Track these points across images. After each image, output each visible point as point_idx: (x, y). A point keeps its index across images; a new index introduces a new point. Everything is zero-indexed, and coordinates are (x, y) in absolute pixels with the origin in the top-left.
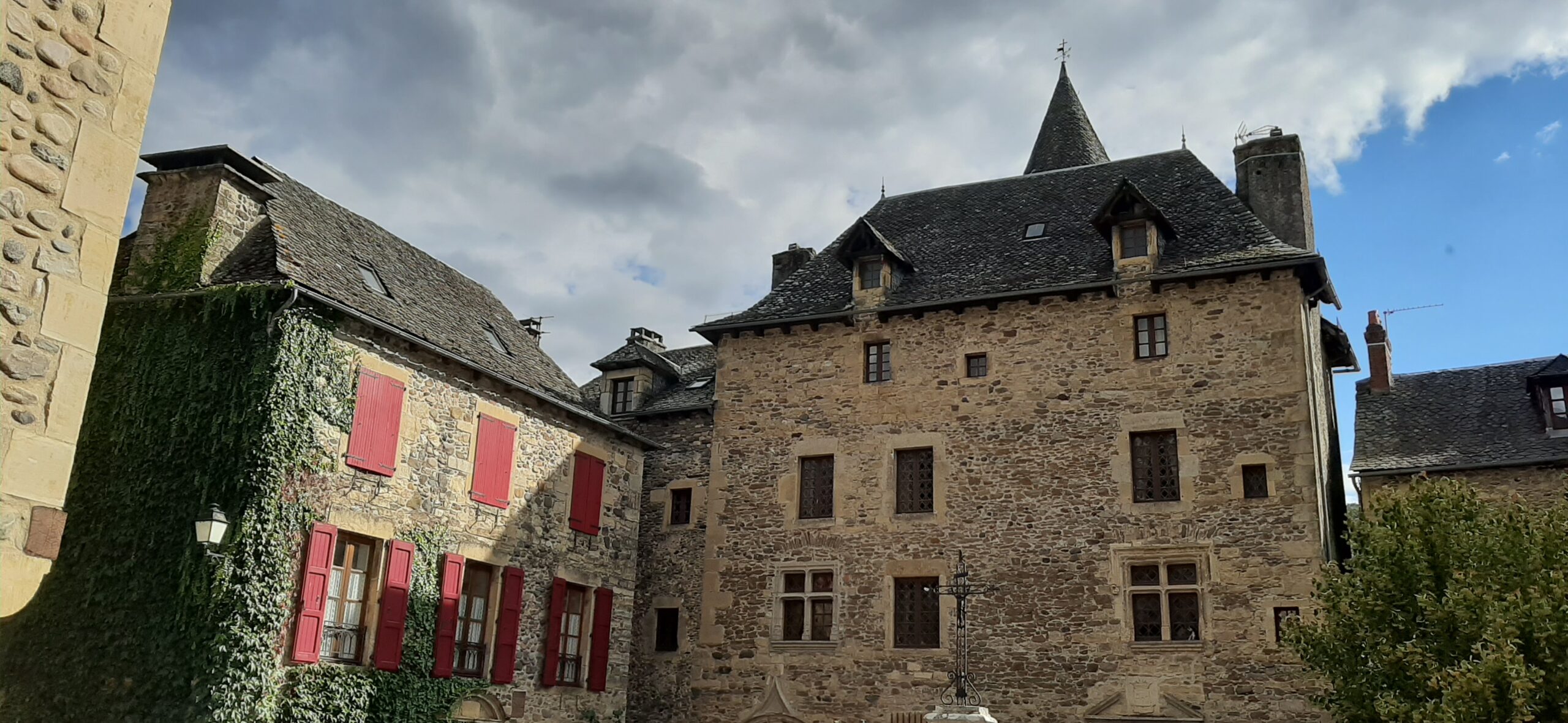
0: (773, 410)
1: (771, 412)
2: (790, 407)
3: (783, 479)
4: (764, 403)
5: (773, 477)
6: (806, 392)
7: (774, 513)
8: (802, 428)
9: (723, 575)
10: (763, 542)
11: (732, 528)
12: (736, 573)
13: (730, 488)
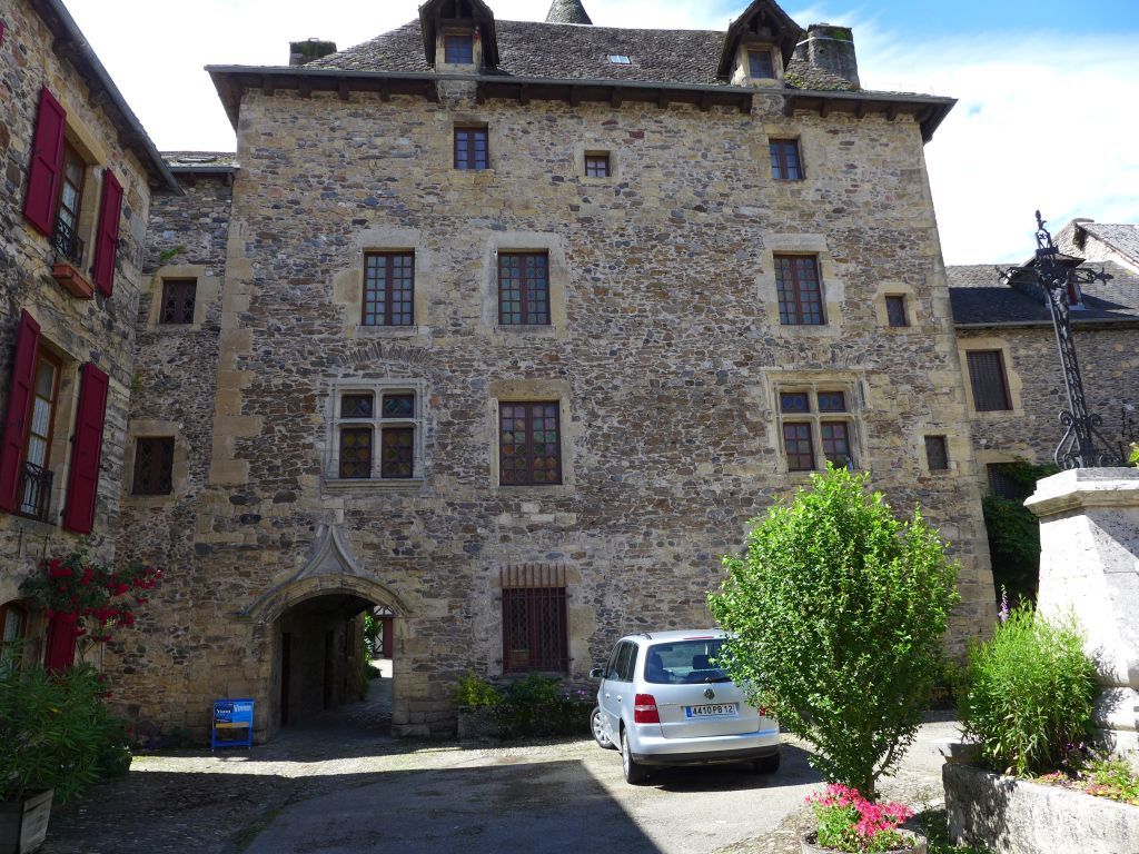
0: (325, 189)
1: (321, 191)
2: (350, 187)
3: (339, 276)
4: (311, 180)
5: (325, 272)
6: (373, 172)
7: (327, 316)
8: (368, 214)
9: (247, 392)
10: (311, 353)
11: (262, 333)
12: (268, 391)
13: (259, 282)
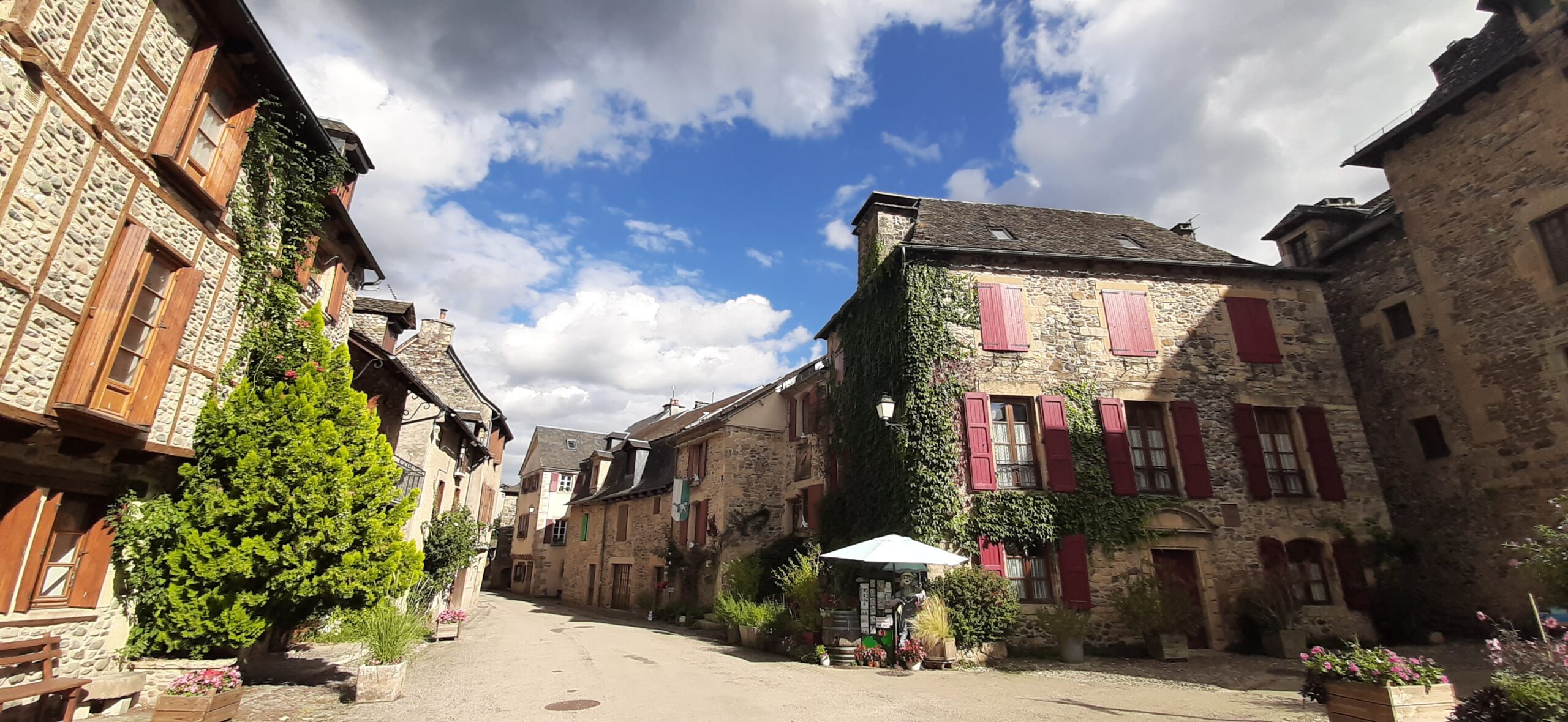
0: (1476, 191)
1: (1473, 195)
2: (1496, 178)
3: (1517, 255)
4: (1461, 190)
5: (1504, 256)
6: (1511, 156)
7: (1521, 290)
8: (1521, 192)
9: (1479, 371)
10: (1520, 324)
11: (1472, 323)
12: (1496, 365)
13: (1453, 286)
